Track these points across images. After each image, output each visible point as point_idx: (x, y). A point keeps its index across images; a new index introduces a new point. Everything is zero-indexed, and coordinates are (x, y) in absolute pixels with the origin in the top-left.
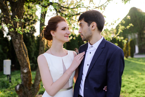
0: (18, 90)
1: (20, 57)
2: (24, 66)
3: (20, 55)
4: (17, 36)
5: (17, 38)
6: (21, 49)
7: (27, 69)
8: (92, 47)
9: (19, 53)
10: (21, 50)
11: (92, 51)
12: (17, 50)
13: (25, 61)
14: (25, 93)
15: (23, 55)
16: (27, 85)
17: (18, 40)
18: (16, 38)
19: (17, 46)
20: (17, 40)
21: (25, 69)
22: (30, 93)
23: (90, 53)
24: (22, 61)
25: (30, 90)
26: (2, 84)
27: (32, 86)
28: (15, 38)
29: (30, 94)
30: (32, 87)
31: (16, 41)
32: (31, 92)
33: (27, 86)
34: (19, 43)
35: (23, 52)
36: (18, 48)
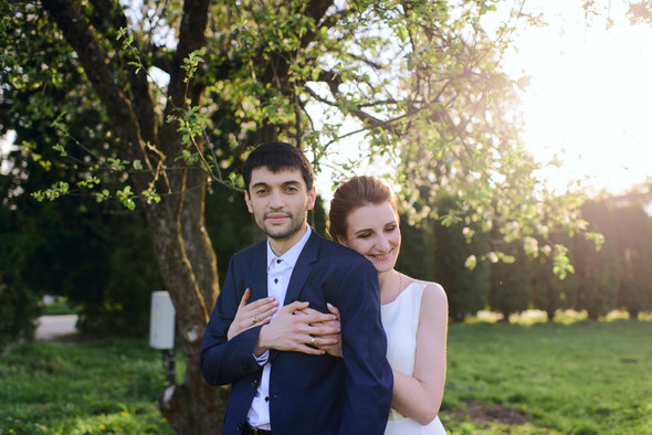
0: (168, 406)
1: (171, 282)
2: (187, 317)
3: (174, 277)
4: (164, 209)
5: (164, 213)
6: (176, 255)
7: (196, 327)
8: (279, 262)
9: (167, 267)
10: (175, 259)
11: (281, 273)
12: (163, 257)
13: (189, 298)
14: (191, 420)
15: (185, 277)
16: (201, 389)
17: (168, 221)
18: (160, 216)
19: (163, 242)
20: (163, 222)
21: (190, 330)
22: (212, 420)
23: (276, 281)
24: (181, 298)
25: (211, 410)
26: (142, 382)
27: (221, 397)
28: (155, 215)
29: (212, 427)
30: (221, 402)
31: (158, 224)
32: (216, 420)
33: (202, 395)
34: (168, 232)
35: (184, 264)
36: (165, 250)
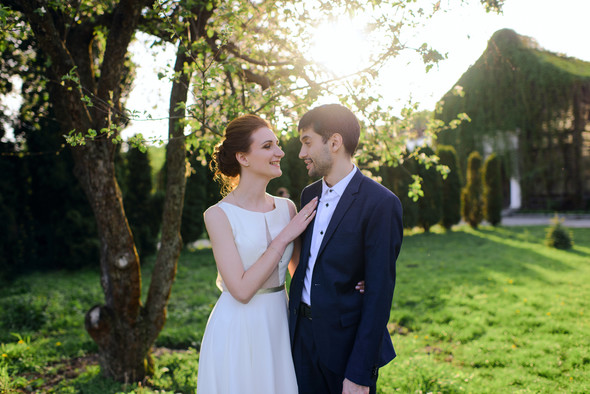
0: (96, 326)
1: (107, 216)
2: (119, 246)
3: (109, 212)
4: (102, 151)
5: (101, 155)
6: (112, 192)
7: (127, 254)
8: (331, 191)
9: (104, 203)
10: (111, 195)
11: (331, 200)
12: (100, 194)
13: (121, 229)
14: (117, 336)
15: (118, 210)
16: (126, 309)
17: (105, 162)
18: (99, 158)
19: (100, 181)
20: (101, 163)
21: (121, 257)
22: (134, 334)
23: (327, 205)
24: (114, 230)
25: (134, 326)
27: (142, 315)
28: (94, 156)
29: (135, 340)
30: (142, 318)
31: (97, 165)
32: (138, 334)
33: (125, 314)
34: (106, 172)
35: (117, 200)
36: (102, 188)
